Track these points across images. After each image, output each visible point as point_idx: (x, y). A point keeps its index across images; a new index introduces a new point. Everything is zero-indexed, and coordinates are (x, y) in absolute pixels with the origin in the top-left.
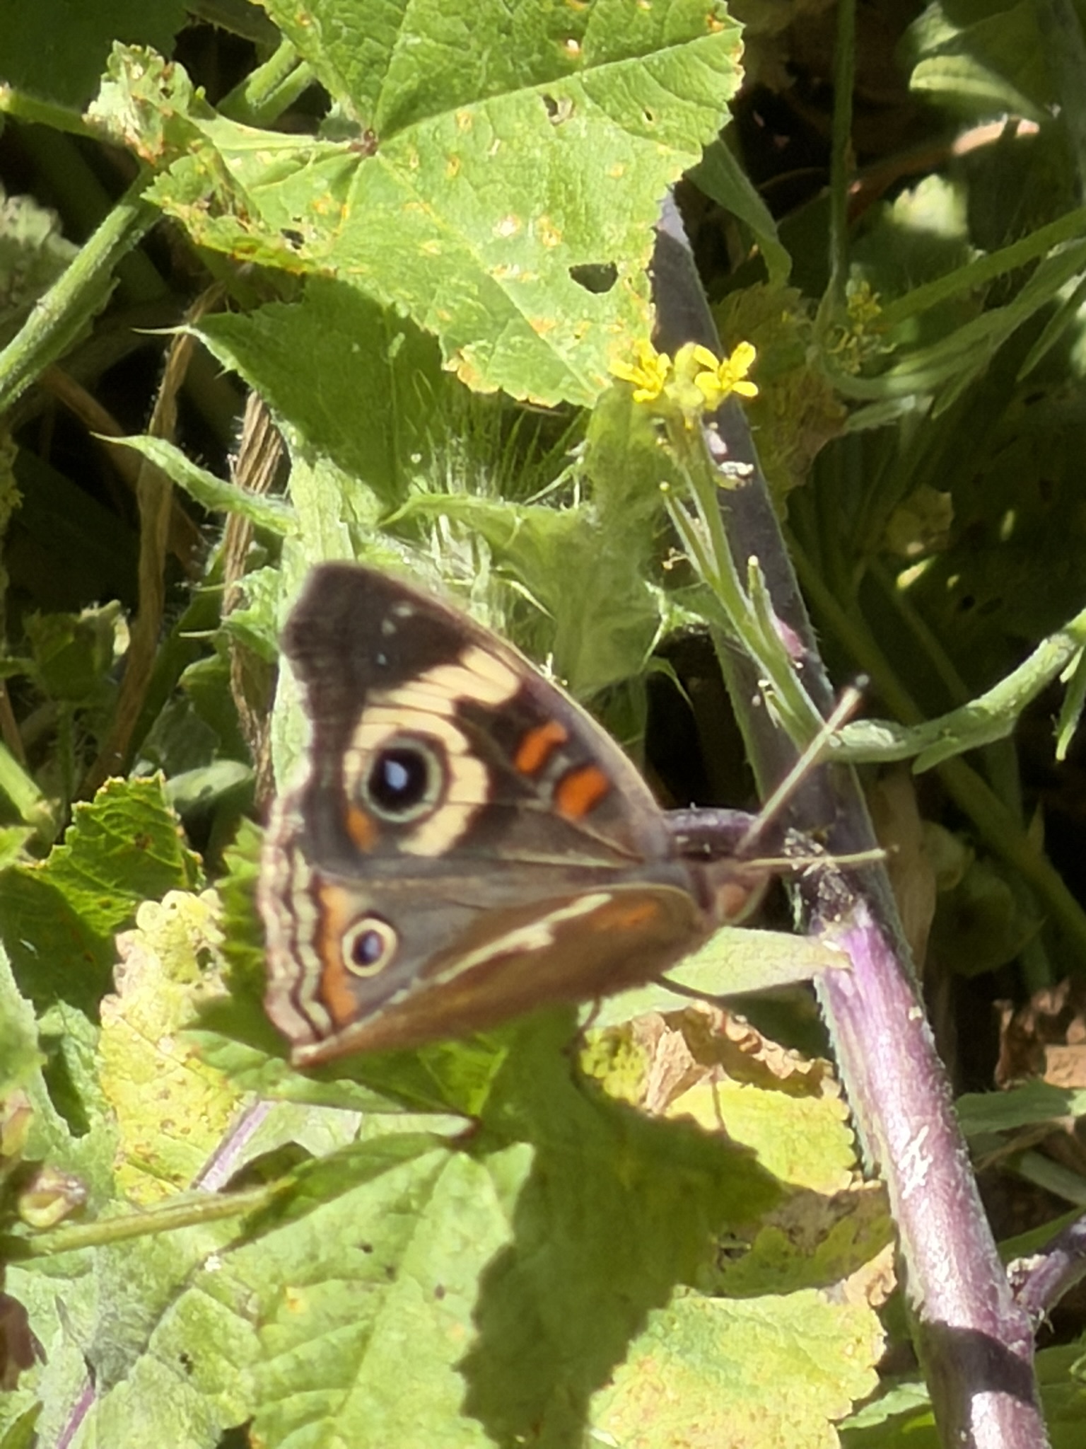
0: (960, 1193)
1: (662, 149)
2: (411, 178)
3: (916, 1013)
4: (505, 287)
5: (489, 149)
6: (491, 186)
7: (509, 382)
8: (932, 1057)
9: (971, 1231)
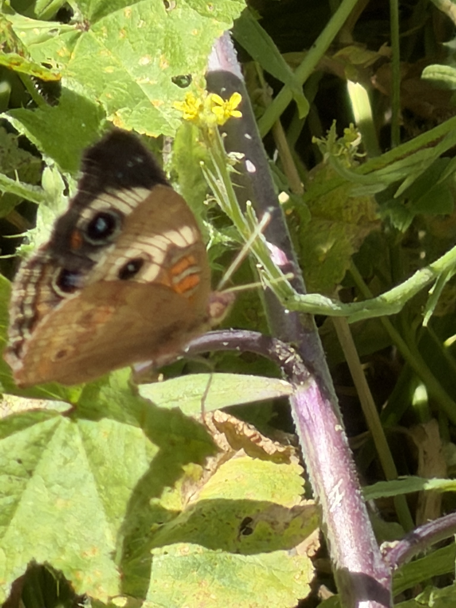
0: (357, 510)
1: (215, 22)
2: (103, 40)
3: (338, 427)
4: (141, 87)
5: (138, 25)
6: (138, 43)
7: (137, 125)
8: (346, 448)
9: (362, 527)
